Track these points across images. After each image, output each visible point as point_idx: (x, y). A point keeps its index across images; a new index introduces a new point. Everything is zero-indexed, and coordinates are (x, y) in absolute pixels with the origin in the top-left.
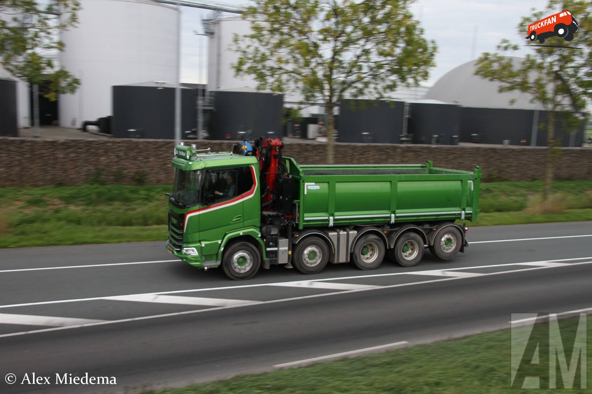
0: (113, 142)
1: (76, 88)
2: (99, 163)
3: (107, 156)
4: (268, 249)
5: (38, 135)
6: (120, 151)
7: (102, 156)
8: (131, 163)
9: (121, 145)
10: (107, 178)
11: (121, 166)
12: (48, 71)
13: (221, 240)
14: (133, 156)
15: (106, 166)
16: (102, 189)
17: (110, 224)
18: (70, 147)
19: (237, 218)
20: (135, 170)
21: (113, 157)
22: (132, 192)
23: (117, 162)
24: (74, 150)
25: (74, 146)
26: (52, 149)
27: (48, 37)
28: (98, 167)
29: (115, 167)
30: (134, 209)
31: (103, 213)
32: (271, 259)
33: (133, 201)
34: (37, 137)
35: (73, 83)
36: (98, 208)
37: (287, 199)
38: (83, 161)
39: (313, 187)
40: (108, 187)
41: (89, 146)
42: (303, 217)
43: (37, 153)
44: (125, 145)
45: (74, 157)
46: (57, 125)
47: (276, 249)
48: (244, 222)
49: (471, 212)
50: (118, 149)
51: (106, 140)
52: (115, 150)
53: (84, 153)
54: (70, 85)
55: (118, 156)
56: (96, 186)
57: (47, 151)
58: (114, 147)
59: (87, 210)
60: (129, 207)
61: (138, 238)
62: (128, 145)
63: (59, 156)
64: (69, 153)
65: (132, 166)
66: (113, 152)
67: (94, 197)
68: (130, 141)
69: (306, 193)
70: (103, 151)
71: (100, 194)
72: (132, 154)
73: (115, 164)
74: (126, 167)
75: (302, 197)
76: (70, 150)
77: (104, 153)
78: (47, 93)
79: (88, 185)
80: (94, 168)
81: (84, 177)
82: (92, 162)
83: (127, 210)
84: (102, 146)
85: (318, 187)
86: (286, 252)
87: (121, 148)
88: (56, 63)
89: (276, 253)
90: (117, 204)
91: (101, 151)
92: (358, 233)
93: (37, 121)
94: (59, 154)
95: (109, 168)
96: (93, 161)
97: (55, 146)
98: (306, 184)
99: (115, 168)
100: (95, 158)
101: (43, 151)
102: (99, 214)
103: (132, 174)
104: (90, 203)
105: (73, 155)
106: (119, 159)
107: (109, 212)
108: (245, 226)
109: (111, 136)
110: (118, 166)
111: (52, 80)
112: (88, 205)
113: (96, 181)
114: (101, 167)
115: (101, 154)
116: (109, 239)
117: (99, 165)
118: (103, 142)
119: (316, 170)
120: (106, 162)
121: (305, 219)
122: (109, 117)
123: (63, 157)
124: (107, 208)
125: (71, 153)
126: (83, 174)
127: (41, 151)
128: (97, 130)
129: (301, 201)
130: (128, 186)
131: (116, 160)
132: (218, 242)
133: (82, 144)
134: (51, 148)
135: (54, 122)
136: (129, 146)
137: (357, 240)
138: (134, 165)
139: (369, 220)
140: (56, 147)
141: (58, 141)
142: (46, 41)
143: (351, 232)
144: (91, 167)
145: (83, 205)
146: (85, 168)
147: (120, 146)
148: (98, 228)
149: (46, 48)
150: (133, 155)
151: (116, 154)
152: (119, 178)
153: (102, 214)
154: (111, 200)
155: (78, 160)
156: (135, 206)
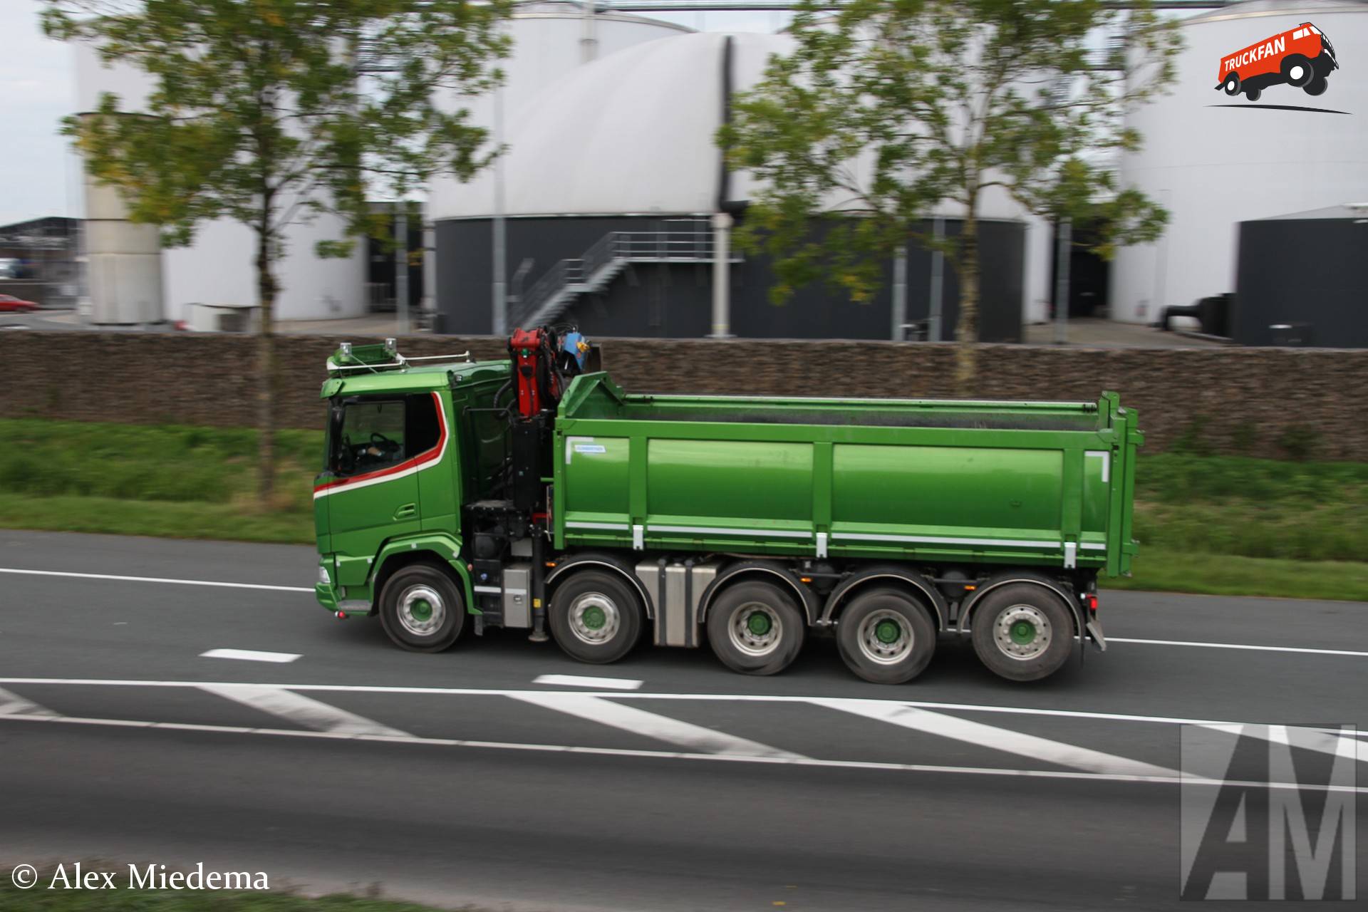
0: (1235, 356)
1: (1158, 230)
2: (1198, 404)
3: (1218, 389)
4: (478, 589)
5: (1065, 339)
6: (1252, 375)
7: (1206, 387)
8: (1276, 406)
9: (1255, 362)
10: (1213, 440)
11: (1251, 413)
12: (1103, 197)
13: (373, 557)
14: (1283, 390)
15: (1214, 410)
16: (1201, 465)
17: (1216, 548)
18: (1136, 366)
19: (407, 508)
20: (1285, 424)
21: (1232, 391)
22: (1275, 475)
23: (1242, 403)
24: (1143, 373)
25: (1145, 364)
26: (1095, 371)
27: (1107, 123)
28: (1197, 412)
29: (1236, 415)
30: (1277, 518)
31: (1200, 521)
32: (485, 612)
33: (1277, 498)
34: (1060, 343)
35: (1152, 219)
36: (1192, 508)
37: (521, 473)
38: (1161, 400)
39: (587, 449)
40: (1217, 460)
41: (1180, 363)
42: (564, 522)
43: (1063, 378)
44: (1264, 361)
45: (1142, 389)
46: (1105, 316)
47: (497, 590)
48: (422, 520)
49: (1102, 547)
50: (1248, 372)
51: (1218, 350)
52: (1239, 374)
53: (1166, 379)
54: (1146, 224)
55: (1245, 389)
56: (1188, 456)
57: (1084, 374)
58: (1237, 366)
59: (1164, 512)
60: (1263, 512)
61: (1285, 589)
62: (1271, 363)
63: (1109, 386)
64: (1131, 380)
65: (1280, 413)
66: (1234, 380)
67: (1181, 482)
68: (1279, 351)
69: (568, 462)
70: (1210, 375)
71: (1195, 477)
72: (1281, 384)
73: (1238, 408)
74: (1263, 414)
75: (557, 470)
76: (1133, 373)
77: (1212, 381)
78: (1097, 245)
79: (1169, 455)
80: (1185, 416)
81: (1162, 436)
82: (1181, 401)
83: (1261, 518)
84: (1208, 365)
85: (601, 449)
86: (521, 600)
87: (1255, 371)
88: (1117, 179)
89: (498, 599)
90: (1236, 503)
91: (1204, 377)
92: (719, 572)
93: (1063, 307)
94: (1110, 382)
95: (1221, 416)
96: (1186, 399)
97: (1103, 363)
98: (570, 440)
99: (1235, 418)
100: (1189, 392)
101: (1076, 374)
102: (1192, 524)
103: (1276, 433)
104: (1173, 496)
105: (1139, 384)
106: (1247, 395)
107: (1217, 522)
108: (424, 529)
109: (1227, 340)
110: (1243, 413)
111: (1106, 215)
112: (1167, 500)
113: (1188, 447)
114: (1204, 413)
115: (1205, 382)
116: (1215, 583)
117: (1198, 408)
118: (1211, 354)
119: (746, 409)
120: (1214, 402)
121: (569, 525)
122: (1226, 297)
123: (1117, 388)
124: (1209, 511)
125: (1136, 379)
126: (1158, 430)
127: (1071, 375)
128: (1196, 328)
129: (557, 479)
130: (1266, 462)
131: (1239, 398)
132: (366, 560)
133: (1158, 361)
134: (1092, 368)
135: (1099, 309)
136: (1274, 365)
137: (716, 592)
138: (1285, 409)
139: (752, 544)
140: (1103, 366)
141: (1108, 352)
142: (1102, 133)
143: (697, 571)
144: (1180, 414)
145: (1155, 500)
146: (1167, 415)
147: (1250, 366)
148: (1191, 557)
149: (1100, 146)
150: (1283, 385)
151: (1241, 383)
152: (1244, 441)
153: (1200, 524)
154: (1222, 491)
155: (1152, 396)
156: (1279, 511)
